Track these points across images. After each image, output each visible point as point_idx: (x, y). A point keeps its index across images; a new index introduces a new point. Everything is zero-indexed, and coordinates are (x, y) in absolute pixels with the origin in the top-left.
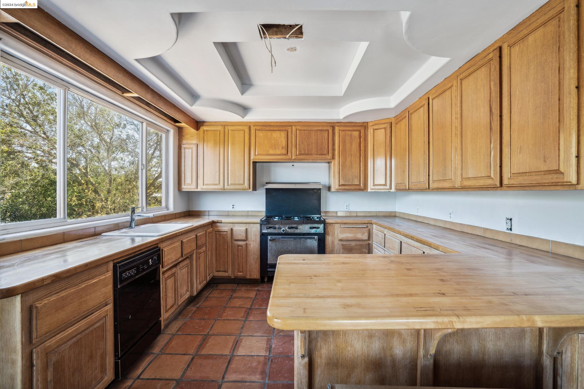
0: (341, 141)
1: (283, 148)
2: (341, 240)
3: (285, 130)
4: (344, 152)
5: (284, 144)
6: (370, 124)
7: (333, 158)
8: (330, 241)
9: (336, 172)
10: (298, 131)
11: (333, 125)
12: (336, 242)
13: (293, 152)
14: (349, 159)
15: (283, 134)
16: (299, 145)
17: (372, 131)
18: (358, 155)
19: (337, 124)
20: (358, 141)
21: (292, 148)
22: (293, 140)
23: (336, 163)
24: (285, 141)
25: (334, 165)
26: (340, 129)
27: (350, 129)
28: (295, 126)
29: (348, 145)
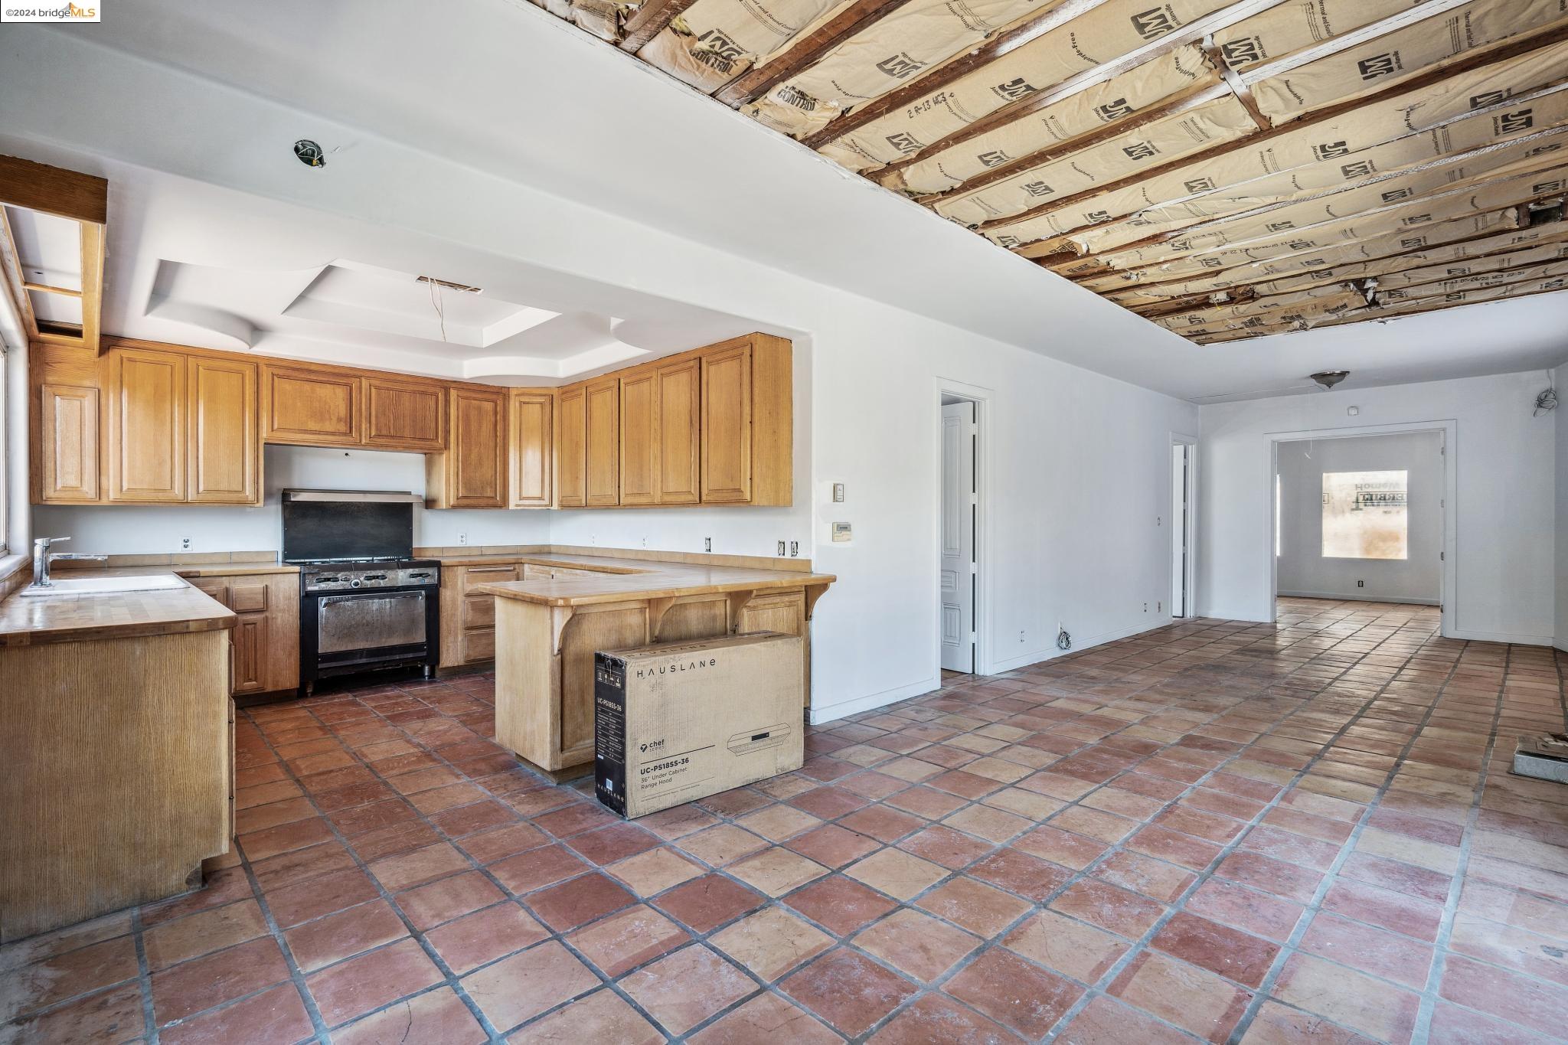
0: (460, 418)
1: (339, 420)
2: (468, 595)
3: (346, 385)
4: (467, 438)
5: (343, 411)
6: (513, 393)
7: (447, 447)
8: (448, 599)
9: (452, 473)
10: (373, 390)
11: (446, 386)
12: (460, 598)
13: (364, 430)
14: (475, 451)
15: (340, 393)
16: (377, 417)
17: (517, 404)
18: (492, 444)
19: (453, 385)
20: (493, 419)
21: (360, 421)
22: (363, 407)
23: (452, 457)
24: (344, 406)
25: (448, 460)
26: (460, 394)
27: (479, 396)
28: (367, 378)
29: (474, 426)
